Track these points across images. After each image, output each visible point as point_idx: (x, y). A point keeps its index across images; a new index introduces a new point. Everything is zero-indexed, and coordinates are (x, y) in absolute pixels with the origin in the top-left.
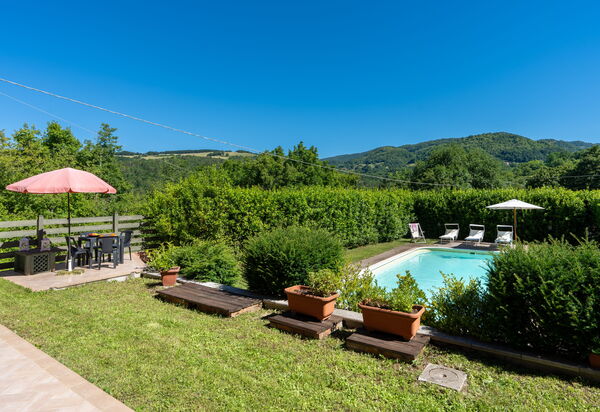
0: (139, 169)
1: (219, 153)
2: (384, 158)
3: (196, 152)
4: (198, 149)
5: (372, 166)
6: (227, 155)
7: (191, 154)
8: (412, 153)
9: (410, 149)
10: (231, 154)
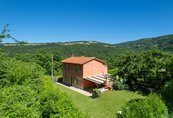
0: (65, 49)
1: (86, 42)
2: (144, 42)
3: (79, 42)
4: (80, 41)
5: (139, 46)
6: (89, 43)
7: (78, 43)
8: (155, 41)
9: (154, 39)
10: (90, 42)
